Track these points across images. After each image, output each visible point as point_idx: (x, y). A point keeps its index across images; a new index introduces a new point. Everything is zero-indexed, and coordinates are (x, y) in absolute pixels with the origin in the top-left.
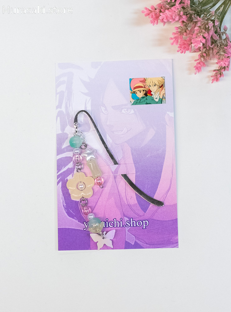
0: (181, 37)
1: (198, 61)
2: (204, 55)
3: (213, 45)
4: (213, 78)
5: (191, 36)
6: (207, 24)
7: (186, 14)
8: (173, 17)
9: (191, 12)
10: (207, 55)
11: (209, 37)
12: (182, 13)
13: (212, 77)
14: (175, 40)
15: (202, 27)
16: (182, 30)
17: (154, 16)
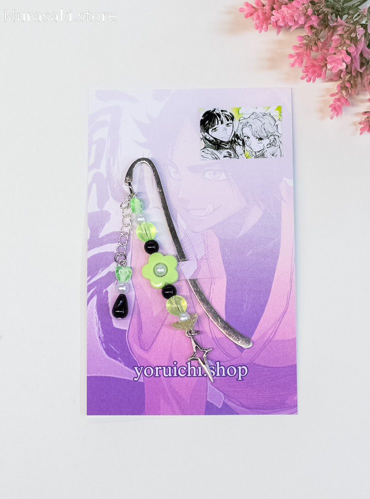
0: (309, 53)
1: (337, 97)
2: (348, 85)
3: (364, 68)
4: (362, 126)
5: (326, 52)
6: (355, 31)
7: (317, 13)
8: (295, 17)
9: (325, 10)
10: (352, 86)
11: (357, 53)
12: (310, 11)
13: (360, 123)
14: (298, 58)
15: (345, 36)
16: (310, 41)
17: (261, 17)
